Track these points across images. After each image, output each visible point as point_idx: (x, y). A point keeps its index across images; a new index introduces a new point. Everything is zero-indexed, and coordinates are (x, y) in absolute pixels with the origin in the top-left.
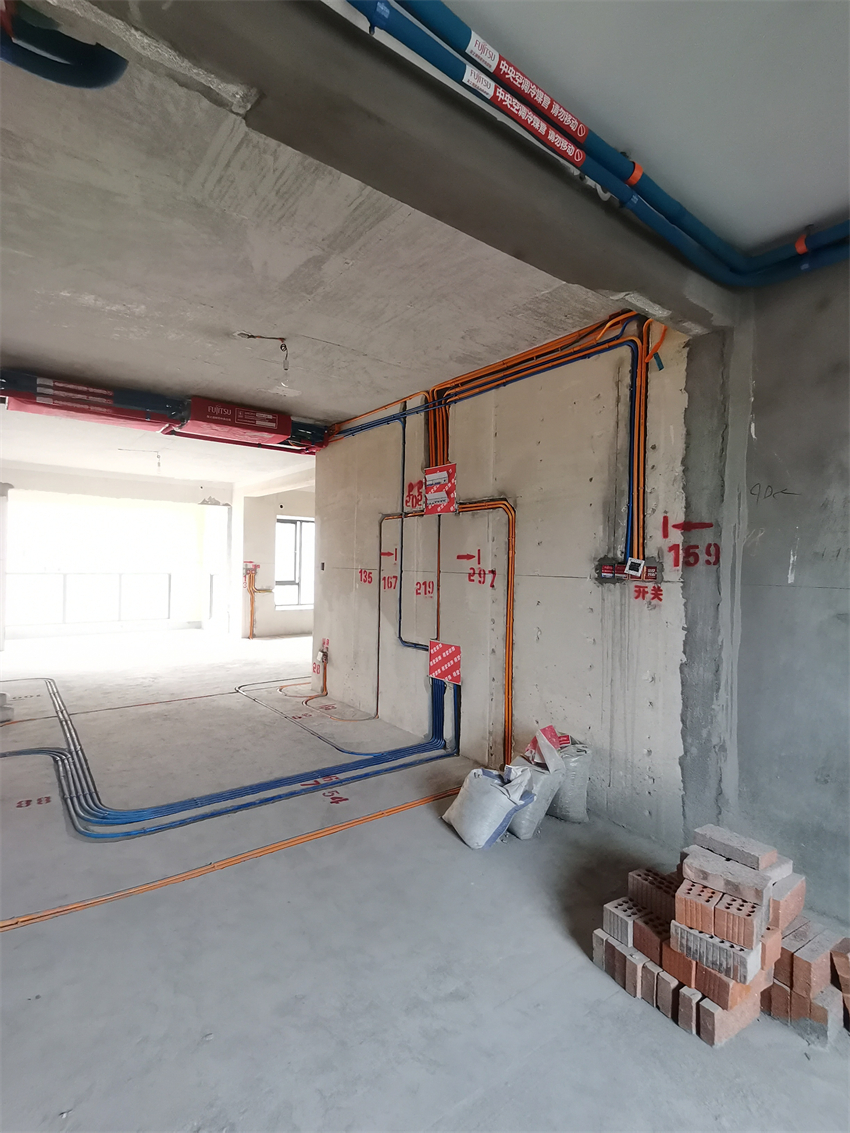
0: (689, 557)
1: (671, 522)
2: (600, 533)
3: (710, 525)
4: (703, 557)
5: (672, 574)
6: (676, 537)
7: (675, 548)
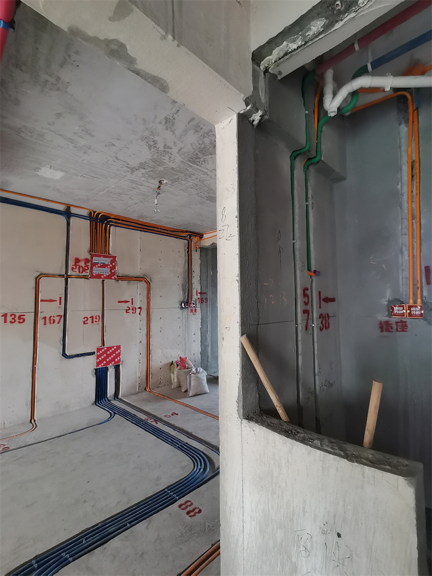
0: (202, 301)
1: (198, 292)
2: (181, 294)
3: (205, 293)
4: (205, 301)
5: (198, 305)
6: (199, 296)
7: (199, 298)
